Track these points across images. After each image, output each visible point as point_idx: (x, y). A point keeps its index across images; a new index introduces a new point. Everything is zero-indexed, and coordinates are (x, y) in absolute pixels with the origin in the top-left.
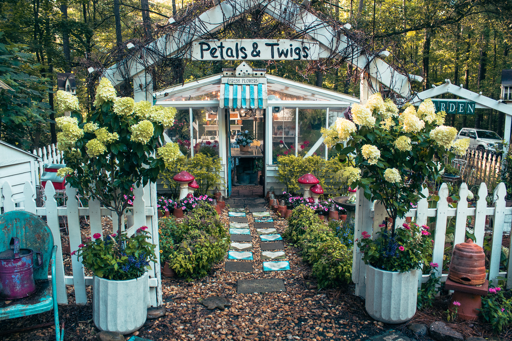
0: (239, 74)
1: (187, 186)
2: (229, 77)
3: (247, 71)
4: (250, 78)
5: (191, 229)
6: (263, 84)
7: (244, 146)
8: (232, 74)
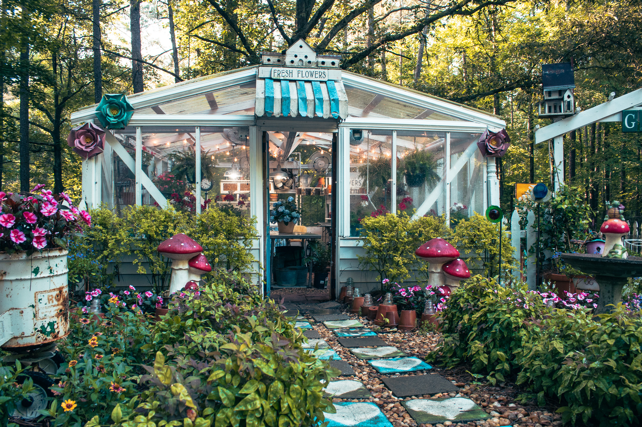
0: (292, 62)
1: (186, 266)
2: (273, 65)
3: (306, 57)
4: (312, 70)
5: (194, 327)
6: (335, 81)
7: (286, 224)
8: (279, 61)
